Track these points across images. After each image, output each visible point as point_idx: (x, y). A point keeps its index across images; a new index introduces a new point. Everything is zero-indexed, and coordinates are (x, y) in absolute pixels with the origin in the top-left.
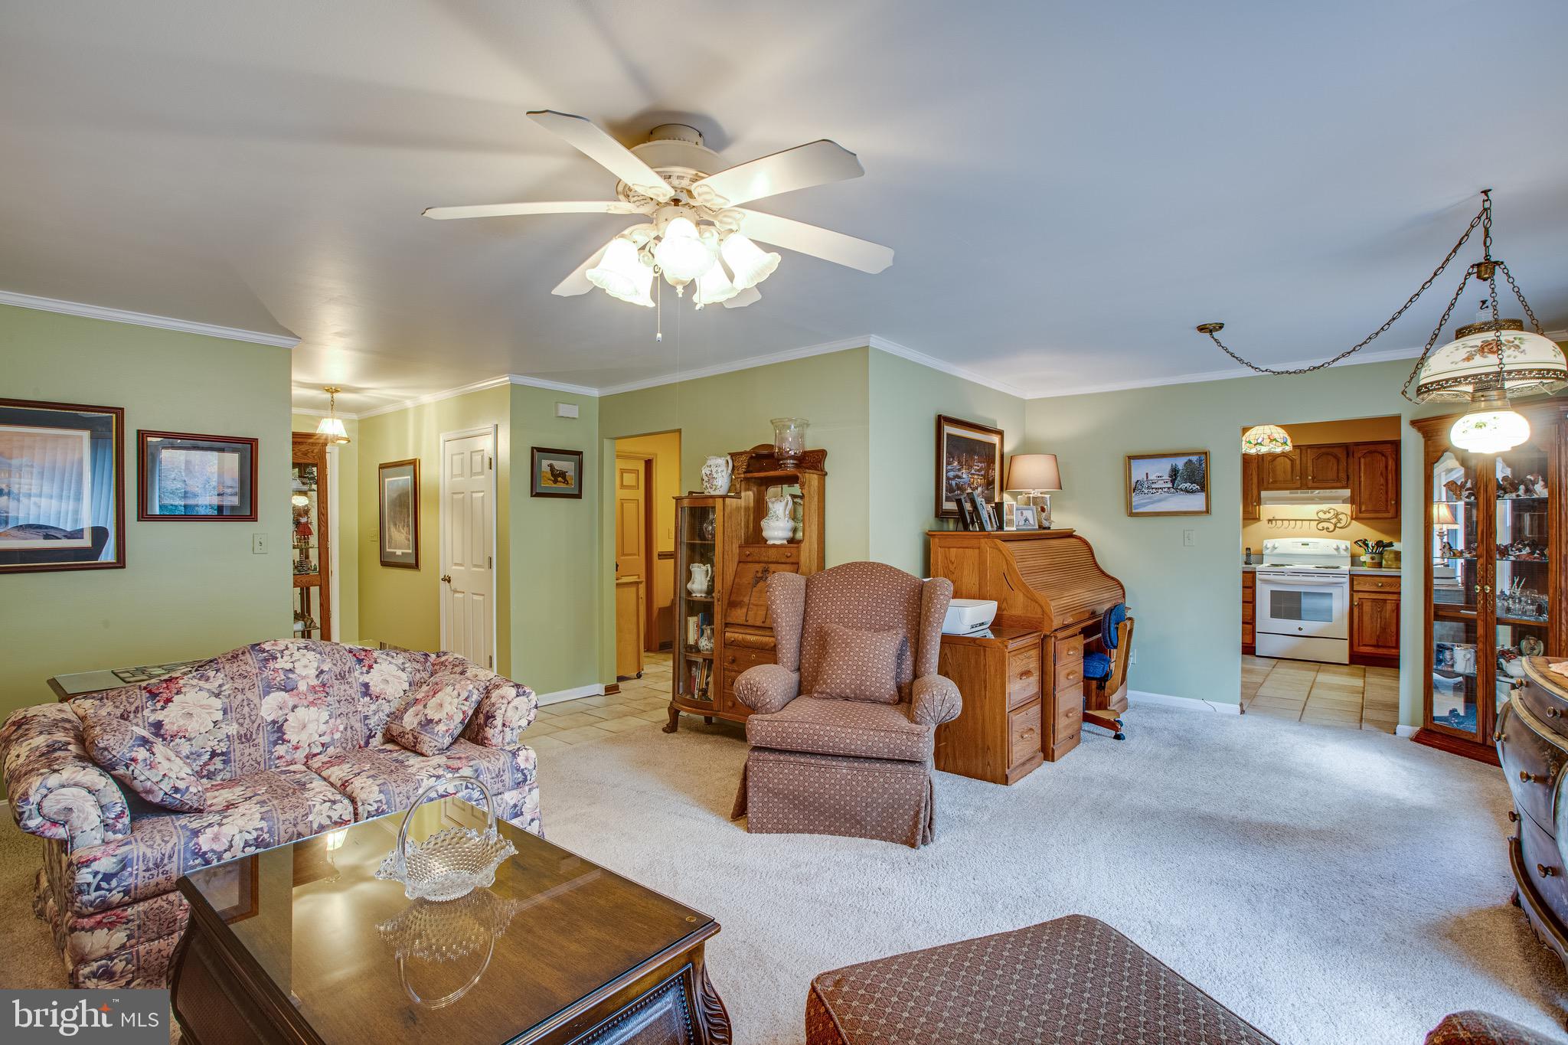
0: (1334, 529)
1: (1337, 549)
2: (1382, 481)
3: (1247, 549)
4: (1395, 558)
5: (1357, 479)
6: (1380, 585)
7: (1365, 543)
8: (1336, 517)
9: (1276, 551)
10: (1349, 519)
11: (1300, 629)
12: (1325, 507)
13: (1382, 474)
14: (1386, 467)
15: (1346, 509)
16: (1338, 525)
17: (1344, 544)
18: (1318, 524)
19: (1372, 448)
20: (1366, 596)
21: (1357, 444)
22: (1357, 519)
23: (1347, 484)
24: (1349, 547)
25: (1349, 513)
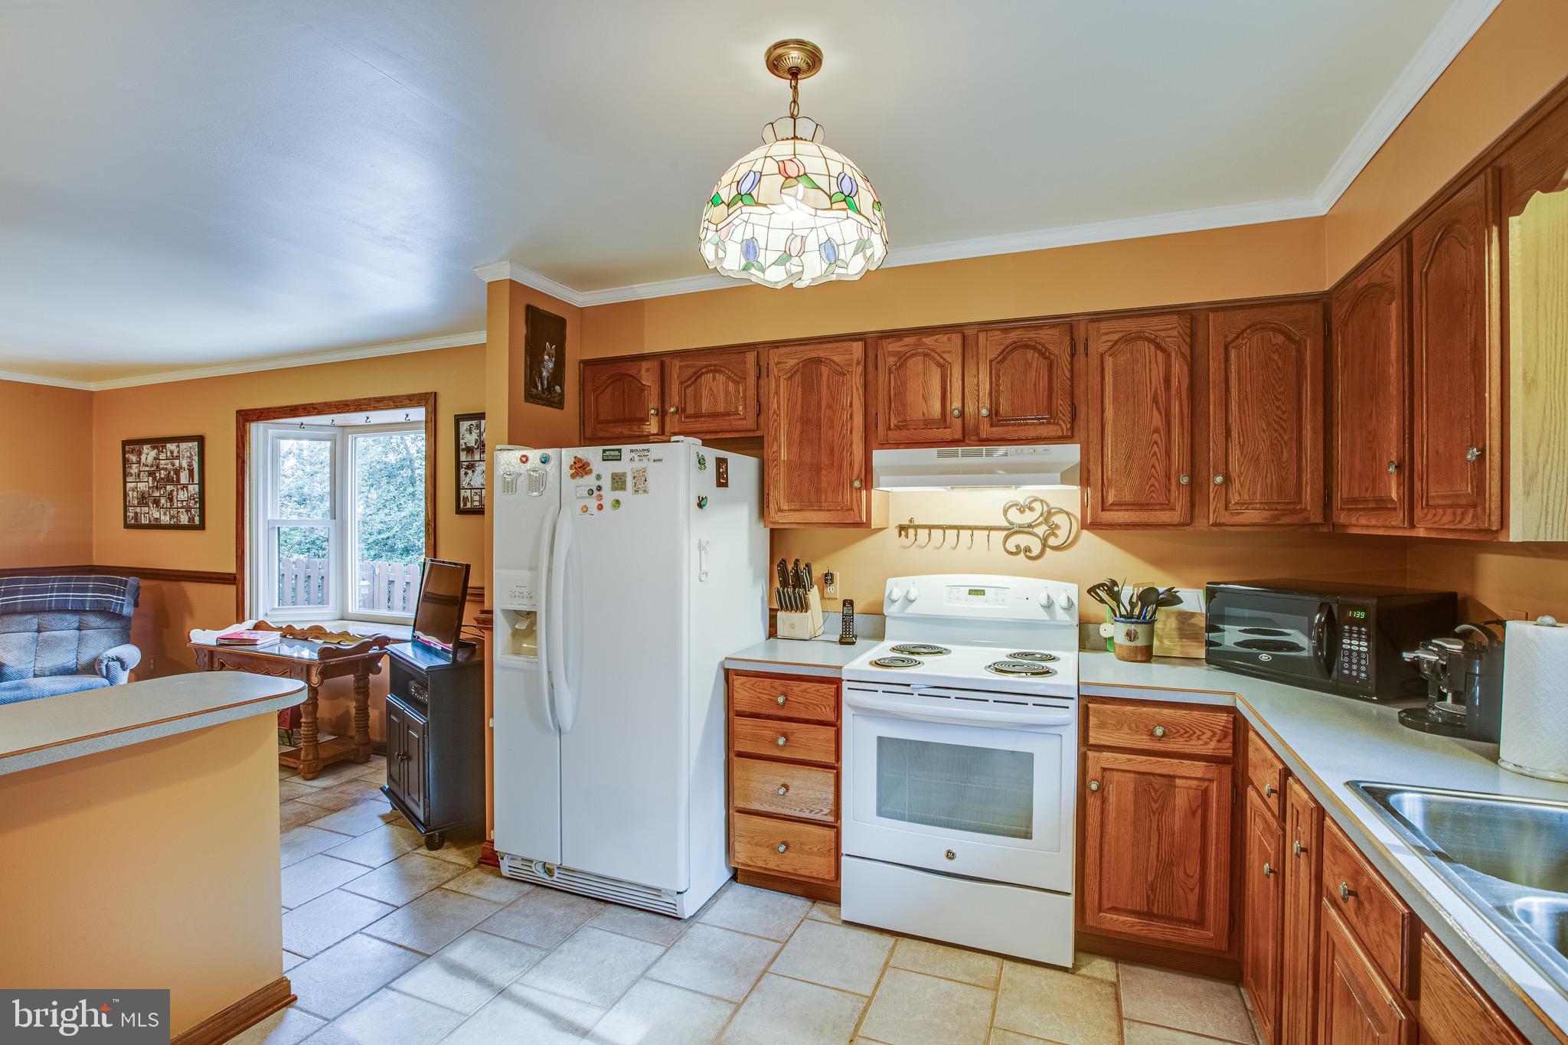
0: (1042, 553)
1: (1049, 606)
2: (1157, 420)
3: (845, 602)
4: (1180, 629)
5: (1094, 416)
6: (1159, 731)
7: (1111, 589)
8: (1046, 521)
9: (912, 610)
10: (1075, 527)
11: (950, 855)
12: (1022, 493)
13: (1155, 401)
14: (1167, 381)
15: (1068, 497)
16: (1052, 541)
17: (1065, 592)
18: (1007, 538)
19: (1132, 325)
20: (1121, 760)
21: (1097, 317)
22: (1093, 525)
23: (1072, 429)
24: (1076, 602)
25: (1077, 512)
